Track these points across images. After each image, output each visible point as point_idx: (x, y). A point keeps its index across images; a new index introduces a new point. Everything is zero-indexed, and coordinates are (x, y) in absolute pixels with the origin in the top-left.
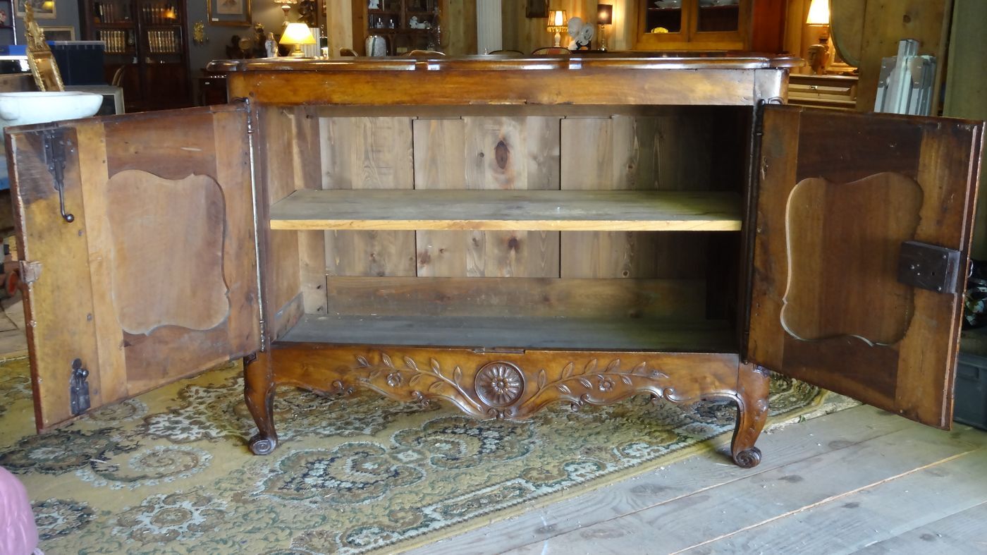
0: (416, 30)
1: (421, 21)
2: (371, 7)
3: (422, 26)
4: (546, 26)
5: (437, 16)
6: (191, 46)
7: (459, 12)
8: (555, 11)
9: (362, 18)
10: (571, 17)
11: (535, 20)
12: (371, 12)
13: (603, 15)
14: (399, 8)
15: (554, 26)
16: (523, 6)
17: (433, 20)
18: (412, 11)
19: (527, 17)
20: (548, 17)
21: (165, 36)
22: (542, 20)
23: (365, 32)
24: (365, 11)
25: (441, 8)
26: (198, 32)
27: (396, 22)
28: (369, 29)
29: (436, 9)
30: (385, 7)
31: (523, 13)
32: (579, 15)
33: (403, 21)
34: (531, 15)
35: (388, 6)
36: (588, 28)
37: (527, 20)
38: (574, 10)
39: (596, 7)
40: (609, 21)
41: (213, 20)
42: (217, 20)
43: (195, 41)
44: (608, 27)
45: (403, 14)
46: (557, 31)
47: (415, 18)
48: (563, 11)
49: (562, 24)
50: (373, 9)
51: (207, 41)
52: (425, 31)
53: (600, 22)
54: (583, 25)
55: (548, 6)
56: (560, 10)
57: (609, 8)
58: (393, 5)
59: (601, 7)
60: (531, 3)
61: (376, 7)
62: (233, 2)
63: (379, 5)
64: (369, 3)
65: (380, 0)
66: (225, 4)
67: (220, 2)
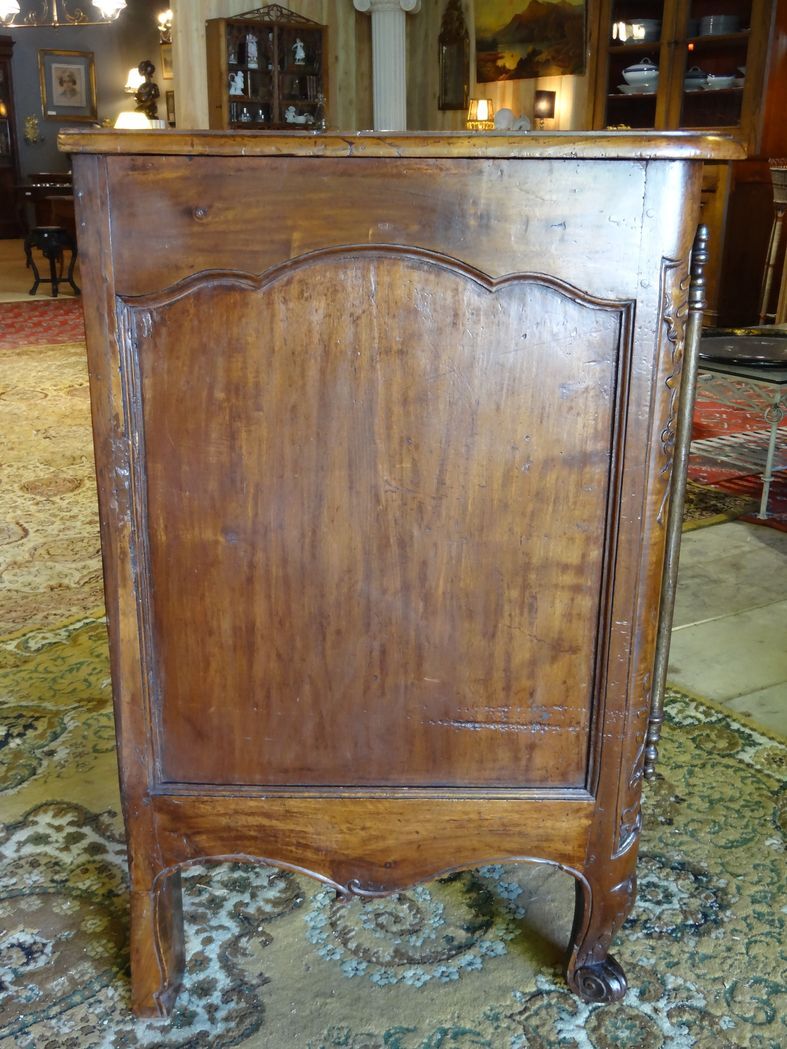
0: (294, 124)
1: (300, 113)
2: (233, 92)
3: (301, 119)
4: (464, 122)
5: (321, 107)
7: (351, 103)
8: (478, 100)
9: (221, 107)
10: (498, 109)
11: (449, 113)
12: (233, 99)
13: (543, 106)
14: (270, 94)
15: (477, 121)
16: (434, 95)
17: (316, 111)
18: (290, 99)
19: (439, 109)
20: (467, 109)
22: (458, 113)
23: (226, 127)
24: (225, 98)
25: (327, 96)
26: (30, 128)
27: (267, 113)
28: (231, 123)
29: (320, 96)
30: (253, 92)
31: (433, 104)
32: (509, 105)
33: (277, 111)
34: (444, 107)
35: (255, 91)
36: (522, 123)
37: (439, 114)
38: (503, 100)
39: (533, 94)
40: (551, 114)
41: (51, 113)
43: (26, 140)
44: (549, 122)
45: (276, 103)
46: (480, 126)
47: (292, 109)
48: (488, 100)
49: (486, 118)
50: (235, 96)
51: (42, 140)
52: (305, 125)
53: (539, 115)
54: (515, 120)
55: (468, 95)
56: (484, 97)
57: (551, 96)
58: (262, 91)
59: (539, 95)
60: (445, 91)
61: (240, 93)
62: (73, 92)
63: (244, 90)
64: (229, 86)
65: (245, 82)
66: (64, 93)
67: (57, 90)
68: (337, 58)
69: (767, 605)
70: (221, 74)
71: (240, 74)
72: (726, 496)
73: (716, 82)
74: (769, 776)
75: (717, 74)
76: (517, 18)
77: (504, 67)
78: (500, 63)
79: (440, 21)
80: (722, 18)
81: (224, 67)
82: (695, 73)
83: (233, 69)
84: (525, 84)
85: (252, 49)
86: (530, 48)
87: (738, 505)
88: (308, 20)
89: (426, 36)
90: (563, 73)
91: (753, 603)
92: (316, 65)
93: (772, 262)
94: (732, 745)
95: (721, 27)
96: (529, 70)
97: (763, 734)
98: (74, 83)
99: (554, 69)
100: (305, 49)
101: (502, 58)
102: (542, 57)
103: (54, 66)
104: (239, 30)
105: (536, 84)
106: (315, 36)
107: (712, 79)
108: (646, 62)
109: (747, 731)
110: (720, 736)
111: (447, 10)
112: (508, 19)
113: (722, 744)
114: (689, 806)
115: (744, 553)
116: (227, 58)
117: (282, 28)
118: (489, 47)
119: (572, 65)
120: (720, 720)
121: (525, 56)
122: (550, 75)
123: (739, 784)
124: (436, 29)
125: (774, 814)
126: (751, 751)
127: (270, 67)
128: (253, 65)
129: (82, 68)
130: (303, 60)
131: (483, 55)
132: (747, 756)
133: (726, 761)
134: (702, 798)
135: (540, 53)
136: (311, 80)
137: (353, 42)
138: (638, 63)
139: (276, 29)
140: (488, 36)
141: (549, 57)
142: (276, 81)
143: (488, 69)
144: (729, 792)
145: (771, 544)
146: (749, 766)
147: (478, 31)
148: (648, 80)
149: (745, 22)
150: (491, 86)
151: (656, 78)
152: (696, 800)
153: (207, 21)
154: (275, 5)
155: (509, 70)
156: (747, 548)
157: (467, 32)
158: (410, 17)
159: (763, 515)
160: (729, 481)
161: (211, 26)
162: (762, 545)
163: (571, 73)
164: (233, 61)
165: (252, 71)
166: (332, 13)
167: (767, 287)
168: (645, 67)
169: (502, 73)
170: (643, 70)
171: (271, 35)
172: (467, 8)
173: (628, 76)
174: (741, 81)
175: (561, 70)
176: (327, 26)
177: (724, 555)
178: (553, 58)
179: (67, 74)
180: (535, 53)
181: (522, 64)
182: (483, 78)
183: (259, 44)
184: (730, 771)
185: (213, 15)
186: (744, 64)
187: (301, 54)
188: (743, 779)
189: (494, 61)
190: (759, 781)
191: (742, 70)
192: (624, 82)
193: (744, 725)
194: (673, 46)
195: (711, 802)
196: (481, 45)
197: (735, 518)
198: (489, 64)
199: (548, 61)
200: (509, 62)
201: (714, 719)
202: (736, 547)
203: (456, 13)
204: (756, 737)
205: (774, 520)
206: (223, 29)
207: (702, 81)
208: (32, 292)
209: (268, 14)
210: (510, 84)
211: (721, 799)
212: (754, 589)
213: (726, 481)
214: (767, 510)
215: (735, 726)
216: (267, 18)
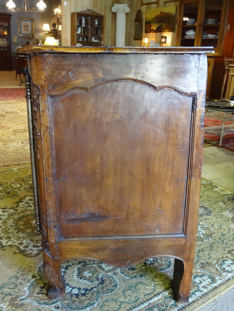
0: (94, 42)
1: (96, 39)
2: (78, 33)
3: (96, 41)
4: (141, 43)
5: (102, 38)
6: (12, 44)
7: (109, 37)
8: (145, 38)
9: (74, 36)
10: (151, 40)
11: (137, 41)
12: (78, 35)
13: (163, 40)
14: (88, 34)
15: (145, 43)
16: (133, 36)
17: (100, 39)
18: (93, 35)
19: (134, 39)
20: (142, 40)
21: (3, 40)
22: (139, 41)
23: (76, 42)
24: (76, 34)
25: (103, 35)
26: (15, 39)
27: (87, 39)
28: (77, 41)
29: (102, 35)
31: (132, 38)
32: (154, 39)
33: (89, 38)
34: (135, 39)
35: (84, 33)
36: (157, 44)
37: (134, 41)
38: (152, 38)
39: (161, 37)
40: (165, 43)
41: (21, 35)
42: (22, 36)
43: (14, 43)
44: (165, 45)
45: (89, 36)
46: (146, 45)
47: (94, 38)
48: (148, 38)
49: (147, 43)
50: (78, 34)
51: (18, 43)
52: (97, 43)
53: (162, 43)
54: (155, 44)
55: (142, 36)
56: (147, 37)
57: (166, 38)
58: (86, 33)
59: (162, 37)
60: (136, 35)
61: (79, 33)
62: (27, 30)
63: (81, 32)
64: (77, 31)
65: (81, 30)
66: (25, 30)
67: (23, 29)
68: (106, 24)
69: (221, 163)
70: (75, 28)
71: (80, 28)
72: (211, 141)
73: (211, 36)
74: (221, 193)
75: (211, 34)
76: (157, 16)
77: (153, 29)
78: (152, 28)
79: (135, 16)
80: (213, 20)
81: (76, 26)
82: (205, 34)
83: (78, 26)
84: (158, 34)
85: (84, 21)
86: (160, 24)
87: (214, 142)
88: (99, 14)
89: (131, 19)
90: (169, 32)
91: (217, 163)
92: (101, 26)
93: (224, 85)
94: (213, 187)
95: (212, 22)
96: (159, 30)
97: (220, 186)
98: (28, 27)
99: (166, 30)
100: (98, 22)
101: (152, 26)
102: (164, 27)
103: (22, 22)
104: (80, 16)
105: (161, 35)
106: (101, 18)
107: (210, 35)
108: (192, 30)
109: (216, 185)
110: (210, 186)
111: (137, 12)
112: (154, 16)
113: (210, 187)
114: (203, 197)
115: (216, 153)
116: (76, 23)
117: (92, 16)
118: (149, 23)
119: (172, 30)
120: (210, 183)
121: (159, 26)
122: (165, 32)
123: (214, 194)
124: (134, 17)
125: (222, 199)
126: (217, 189)
127: (88, 26)
128: (83, 26)
129: (30, 23)
130: (97, 25)
131: (147, 25)
132: (216, 190)
133: (211, 190)
134: (206, 196)
135: (163, 26)
136: (99, 30)
137: (111, 20)
138: (190, 30)
139: (90, 16)
140: (148, 20)
141: (165, 27)
142: (90, 30)
143: (148, 29)
144: (212, 195)
145: (222, 151)
146: (216, 191)
147: (146, 19)
148: (192, 35)
149: (219, 21)
150: (149, 34)
151: (195, 34)
152: (205, 197)
153: (72, 13)
154: (90, 9)
155: (154, 30)
156: (216, 151)
157: (143, 19)
158: (127, 14)
159: (220, 145)
160: (212, 137)
161: (73, 15)
162: (220, 151)
163: (171, 32)
164: (78, 24)
165: (83, 27)
166: (105, 12)
167: (223, 91)
168: (192, 31)
169: (152, 31)
170: (191, 32)
171: (89, 18)
172: (143, 12)
173: (187, 33)
174: (217, 36)
175: (169, 31)
176: (104, 16)
177: (211, 153)
178: (166, 27)
179: (26, 25)
180: (161, 26)
181: (158, 28)
182: (147, 32)
183: (85, 20)
184: (212, 192)
185: (73, 12)
186: (218, 32)
187: (97, 23)
188: (215, 193)
189: (150, 27)
190: (218, 194)
191: (218, 33)
192: (186, 35)
193: (215, 184)
194: (199, 26)
195: (208, 197)
196: (147, 23)
197: (213, 145)
198: (149, 28)
199: (165, 28)
200: (154, 28)
201: (209, 183)
202: (214, 151)
203: (140, 14)
204: (218, 186)
205: (223, 146)
206: (76, 15)
207: (207, 36)
208: (20, 85)
209: (88, 12)
210: (154, 34)
211: (210, 197)
212: (218, 160)
213: (211, 138)
214: (222, 144)
215: (213, 184)
216: (88, 13)
